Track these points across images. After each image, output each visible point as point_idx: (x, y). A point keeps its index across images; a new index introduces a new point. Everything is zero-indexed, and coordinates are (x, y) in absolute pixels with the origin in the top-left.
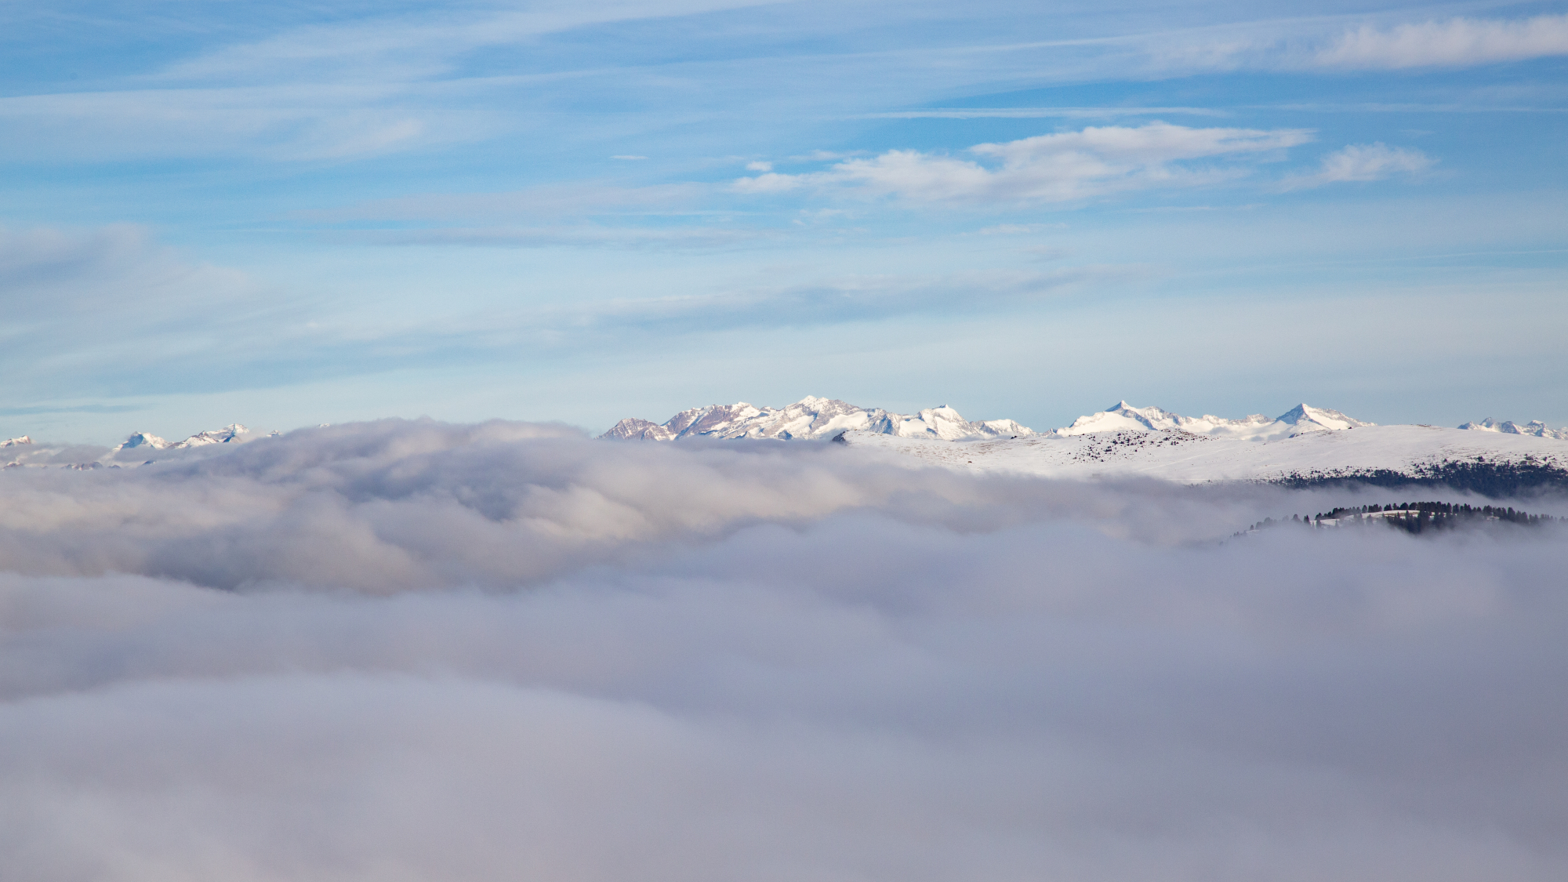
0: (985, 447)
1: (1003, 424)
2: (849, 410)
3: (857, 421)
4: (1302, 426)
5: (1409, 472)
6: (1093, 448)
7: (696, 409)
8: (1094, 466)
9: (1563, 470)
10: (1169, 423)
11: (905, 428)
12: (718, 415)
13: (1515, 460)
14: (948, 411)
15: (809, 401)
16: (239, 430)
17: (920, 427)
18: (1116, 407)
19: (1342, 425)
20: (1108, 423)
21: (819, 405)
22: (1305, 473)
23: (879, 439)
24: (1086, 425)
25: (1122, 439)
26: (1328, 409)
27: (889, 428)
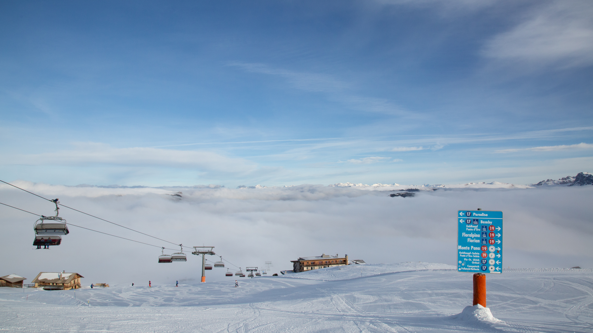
0: (364, 187)
1: (366, 185)
2: (351, 184)
3: (352, 185)
4: (395, 185)
5: (405, 190)
6: (375, 187)
7: (337, 184)
8: (375, 189)
10: (382, 185)
11: (357, 185)
12: (339, 184)
13: (414, 188)
14: (361, 184)
15: (348, 183)
17: (358, 185)
18: (377, 183)
19: (398, 185)
20: (376, 185)
21: (349, 183)
22: (395, 190)
23: (354, 186)
24: (374, 185)
25: (377, 186)
26: (397, 184)
27: (355, 185)
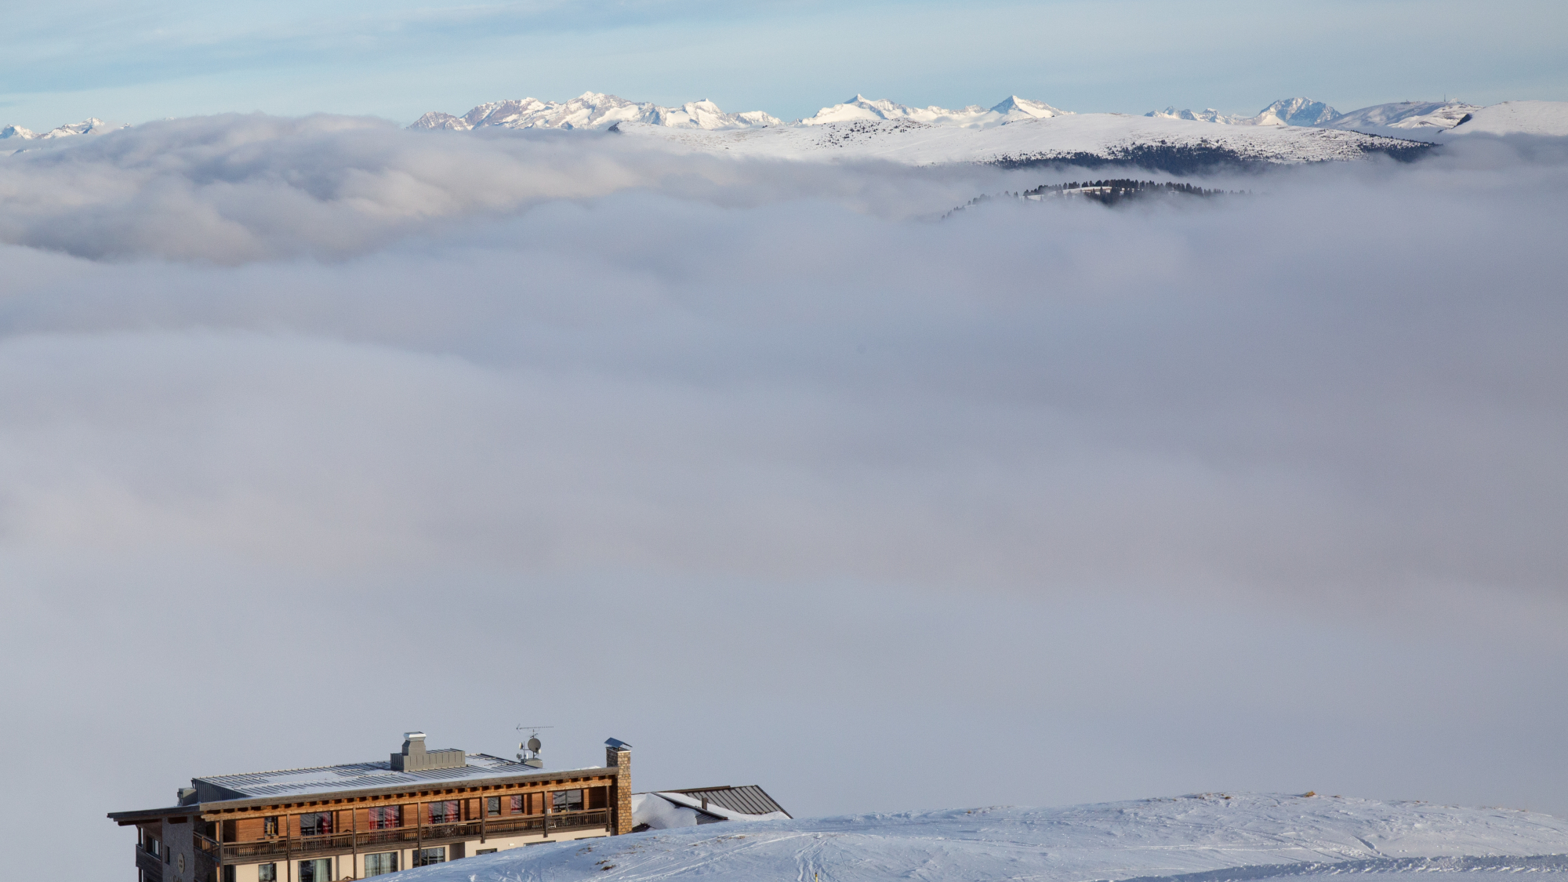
0: (740, 136)
1: (756, 115)
2: (622, 104)
3: (630, 113)
4: (1013, 115)
5: (1103, 154)
6: (835, 135)
7: (490, 104)
8: (834, 151)
9: (1232, 151)
10: (899, 113)
11: (671, 119)
12: (508, 109)
13: (1193, 142)
14: (708, 104)
15: (588, 96)
16: (96, 123)
17: (683, 119)
18: (853, 100)
19: (1047, 114)
20: (846, 114)
21: (597, 99)
22: (1015, 157)
23: (648, 129)
24: (827, 116)
25: (859, 128)
26: (1034, 99)
27: (657, 119)
